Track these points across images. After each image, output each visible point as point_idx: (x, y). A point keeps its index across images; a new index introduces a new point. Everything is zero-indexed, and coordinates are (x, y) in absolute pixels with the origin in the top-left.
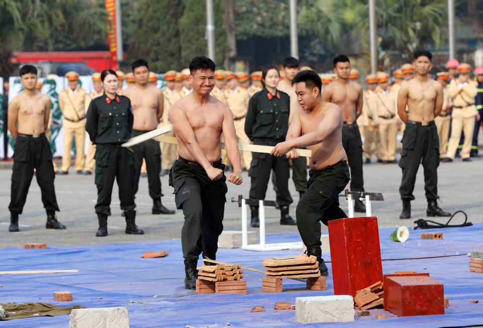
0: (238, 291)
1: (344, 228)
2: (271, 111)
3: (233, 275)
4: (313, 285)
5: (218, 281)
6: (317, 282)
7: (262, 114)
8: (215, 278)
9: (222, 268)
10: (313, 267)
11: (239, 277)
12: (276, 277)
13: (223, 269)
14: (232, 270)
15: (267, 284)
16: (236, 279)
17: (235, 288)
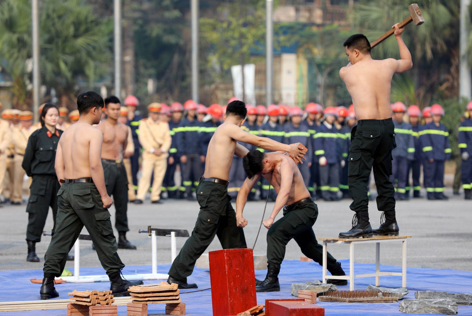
0: (109, 314)
1: (226, 258)
2: (51, 148)
3: (106, 300)
4: (173, 310)
5: (92, 305)
6: (177, 308)
7: (42, 151)
8: (90, 302)
9: (95, 293)
10: (175, 294)
11: (111, 302)
12: (143, 303)
13: (97, 294)
14: (104, 295)
15: (133, 309)
16: (107, 304)
17: (108, 311)
